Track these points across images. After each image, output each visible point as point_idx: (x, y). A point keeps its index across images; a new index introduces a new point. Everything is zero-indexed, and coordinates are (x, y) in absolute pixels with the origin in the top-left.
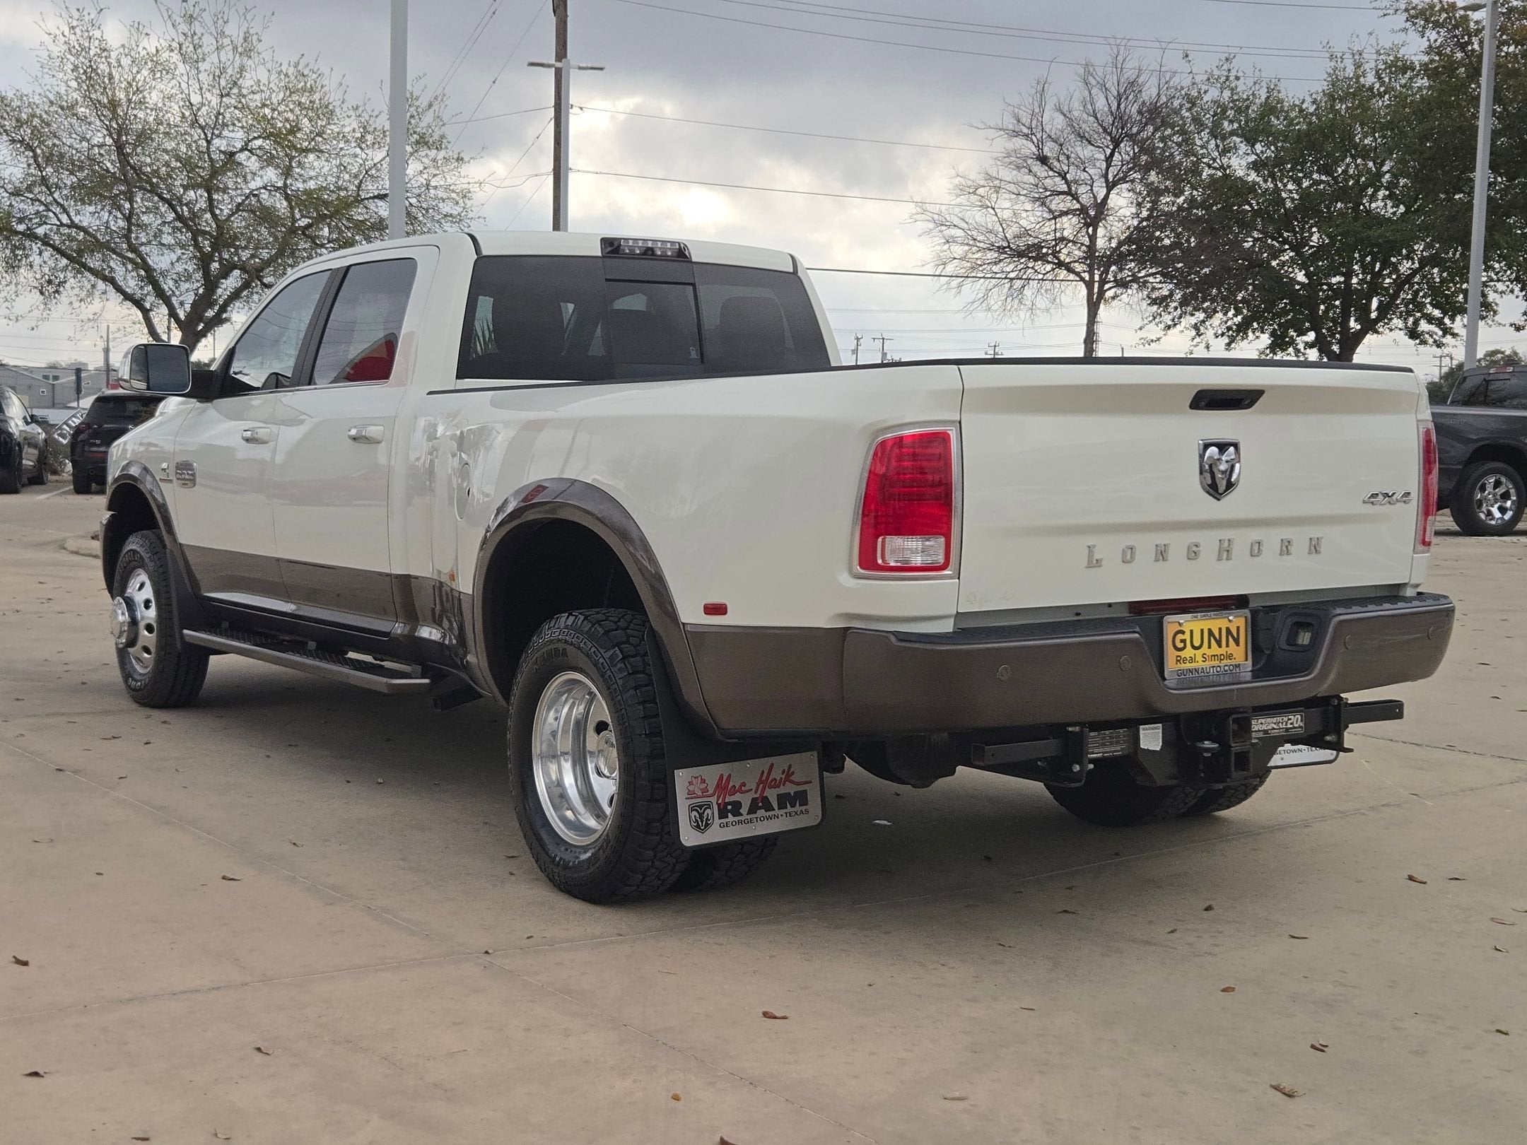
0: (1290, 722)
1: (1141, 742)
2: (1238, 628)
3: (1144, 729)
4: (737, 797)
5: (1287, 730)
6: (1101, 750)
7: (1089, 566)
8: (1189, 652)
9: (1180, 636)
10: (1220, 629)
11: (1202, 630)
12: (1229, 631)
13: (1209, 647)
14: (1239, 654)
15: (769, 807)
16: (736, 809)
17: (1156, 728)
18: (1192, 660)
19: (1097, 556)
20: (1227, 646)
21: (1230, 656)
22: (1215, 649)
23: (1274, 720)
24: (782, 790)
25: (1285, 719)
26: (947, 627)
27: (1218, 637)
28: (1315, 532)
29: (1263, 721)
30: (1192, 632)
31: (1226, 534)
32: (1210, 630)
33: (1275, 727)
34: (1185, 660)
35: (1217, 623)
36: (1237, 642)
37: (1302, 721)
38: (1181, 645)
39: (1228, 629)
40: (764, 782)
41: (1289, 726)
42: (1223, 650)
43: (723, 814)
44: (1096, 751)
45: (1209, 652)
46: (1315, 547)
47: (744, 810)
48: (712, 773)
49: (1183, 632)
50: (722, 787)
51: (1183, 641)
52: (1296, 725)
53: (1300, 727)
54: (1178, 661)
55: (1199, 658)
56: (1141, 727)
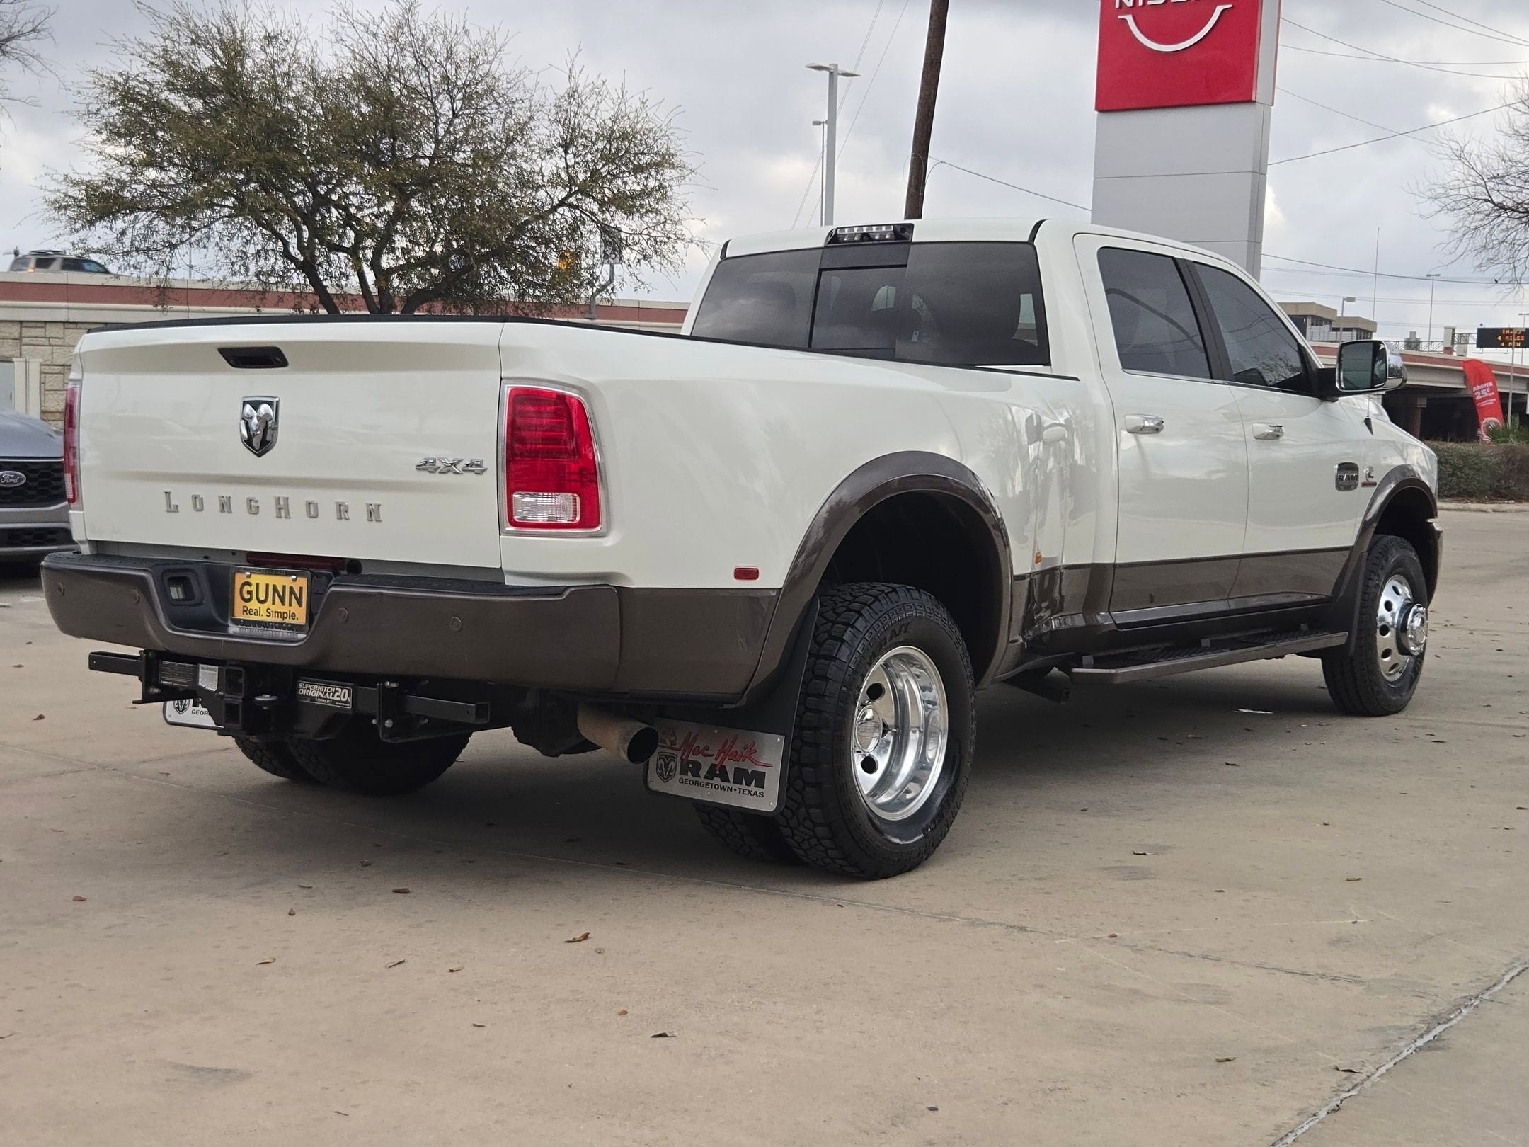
0: (337, 694)
1: (200, 680)
2: (301, 588)
3: (203, 668)
5: (334, 702)
6: (171, 679)
7: (169, 511)
8: (254, 604)
9: (247, 588)
10: (284, 587)
11: (267, 585)
12: (292, 591)
13: (273, 603)
14: (302, 615)
17: (213, 670)
18: (257, 613)
19: (174, 502)
20: (290, 605)
21: (293, 616)
22: (278, 607)
23: (321, 688)
25: (332, 690)
26: (87, 550)
27: (281, 594)
28: (374, 498)
29: (310, 687)
30: (258, 585)
31: (282, 492)
32: (274, 587)
33: (322, 695)
34: (250, 612)
35: (281, 581)
36: (299, 602)
37: (349, 696)
38: (247, 597)
39: (291, 588)
41: (336, 698)
42: (286, 608)
44: (167, 678)
45: (273, 608)
46: (373, 513)
49: (249, 584)
51: (249, 592)
52: (343, 700)
53: (346, 702)
54: (244, 611)
55: (263, 612)
56: (201, 666)
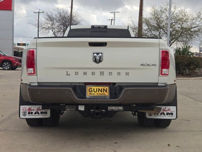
0: (119, 108)
2: (107, 89)
4: (32, 111)
5: (118, 110)
6: (69, 109)
7: (67, 75)
8: (93, 92)
11: (97, 89)
13: (99, 92)
14: (107, 94)
15: (38, 113)
16: (32, 113)
17: (83, 106)
18: (94, 94)
21: (104, 94)
24: (42, 111)
26: (37, 84)
27: (101, 90)
28: (128, 71)
30: (94, 89)
31: (102, 70)
32: (99, 89)
33: (115, 109)
34: (92, 94)
38: (91, 91)
39: (104, 89)
40: (38, 109)
42: (102, 93)
43: (29, 114)
46: (127, 74)
47: (33, 113)
48: (27, 107)
50: (29, 109)
52: (121, 109)
54: (90, 94)
55: (96, 94)
56: (79, 106)
